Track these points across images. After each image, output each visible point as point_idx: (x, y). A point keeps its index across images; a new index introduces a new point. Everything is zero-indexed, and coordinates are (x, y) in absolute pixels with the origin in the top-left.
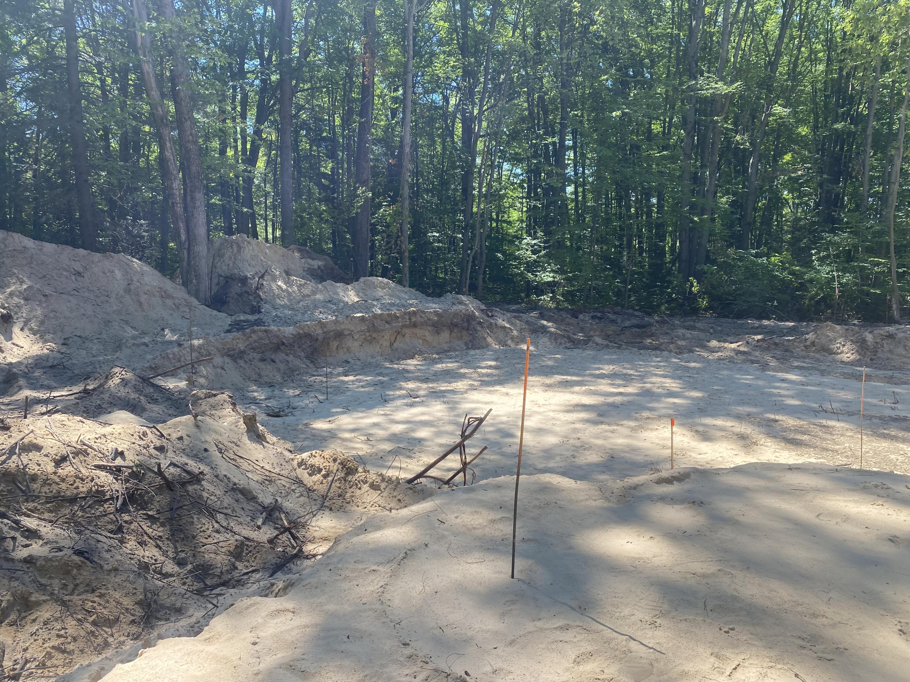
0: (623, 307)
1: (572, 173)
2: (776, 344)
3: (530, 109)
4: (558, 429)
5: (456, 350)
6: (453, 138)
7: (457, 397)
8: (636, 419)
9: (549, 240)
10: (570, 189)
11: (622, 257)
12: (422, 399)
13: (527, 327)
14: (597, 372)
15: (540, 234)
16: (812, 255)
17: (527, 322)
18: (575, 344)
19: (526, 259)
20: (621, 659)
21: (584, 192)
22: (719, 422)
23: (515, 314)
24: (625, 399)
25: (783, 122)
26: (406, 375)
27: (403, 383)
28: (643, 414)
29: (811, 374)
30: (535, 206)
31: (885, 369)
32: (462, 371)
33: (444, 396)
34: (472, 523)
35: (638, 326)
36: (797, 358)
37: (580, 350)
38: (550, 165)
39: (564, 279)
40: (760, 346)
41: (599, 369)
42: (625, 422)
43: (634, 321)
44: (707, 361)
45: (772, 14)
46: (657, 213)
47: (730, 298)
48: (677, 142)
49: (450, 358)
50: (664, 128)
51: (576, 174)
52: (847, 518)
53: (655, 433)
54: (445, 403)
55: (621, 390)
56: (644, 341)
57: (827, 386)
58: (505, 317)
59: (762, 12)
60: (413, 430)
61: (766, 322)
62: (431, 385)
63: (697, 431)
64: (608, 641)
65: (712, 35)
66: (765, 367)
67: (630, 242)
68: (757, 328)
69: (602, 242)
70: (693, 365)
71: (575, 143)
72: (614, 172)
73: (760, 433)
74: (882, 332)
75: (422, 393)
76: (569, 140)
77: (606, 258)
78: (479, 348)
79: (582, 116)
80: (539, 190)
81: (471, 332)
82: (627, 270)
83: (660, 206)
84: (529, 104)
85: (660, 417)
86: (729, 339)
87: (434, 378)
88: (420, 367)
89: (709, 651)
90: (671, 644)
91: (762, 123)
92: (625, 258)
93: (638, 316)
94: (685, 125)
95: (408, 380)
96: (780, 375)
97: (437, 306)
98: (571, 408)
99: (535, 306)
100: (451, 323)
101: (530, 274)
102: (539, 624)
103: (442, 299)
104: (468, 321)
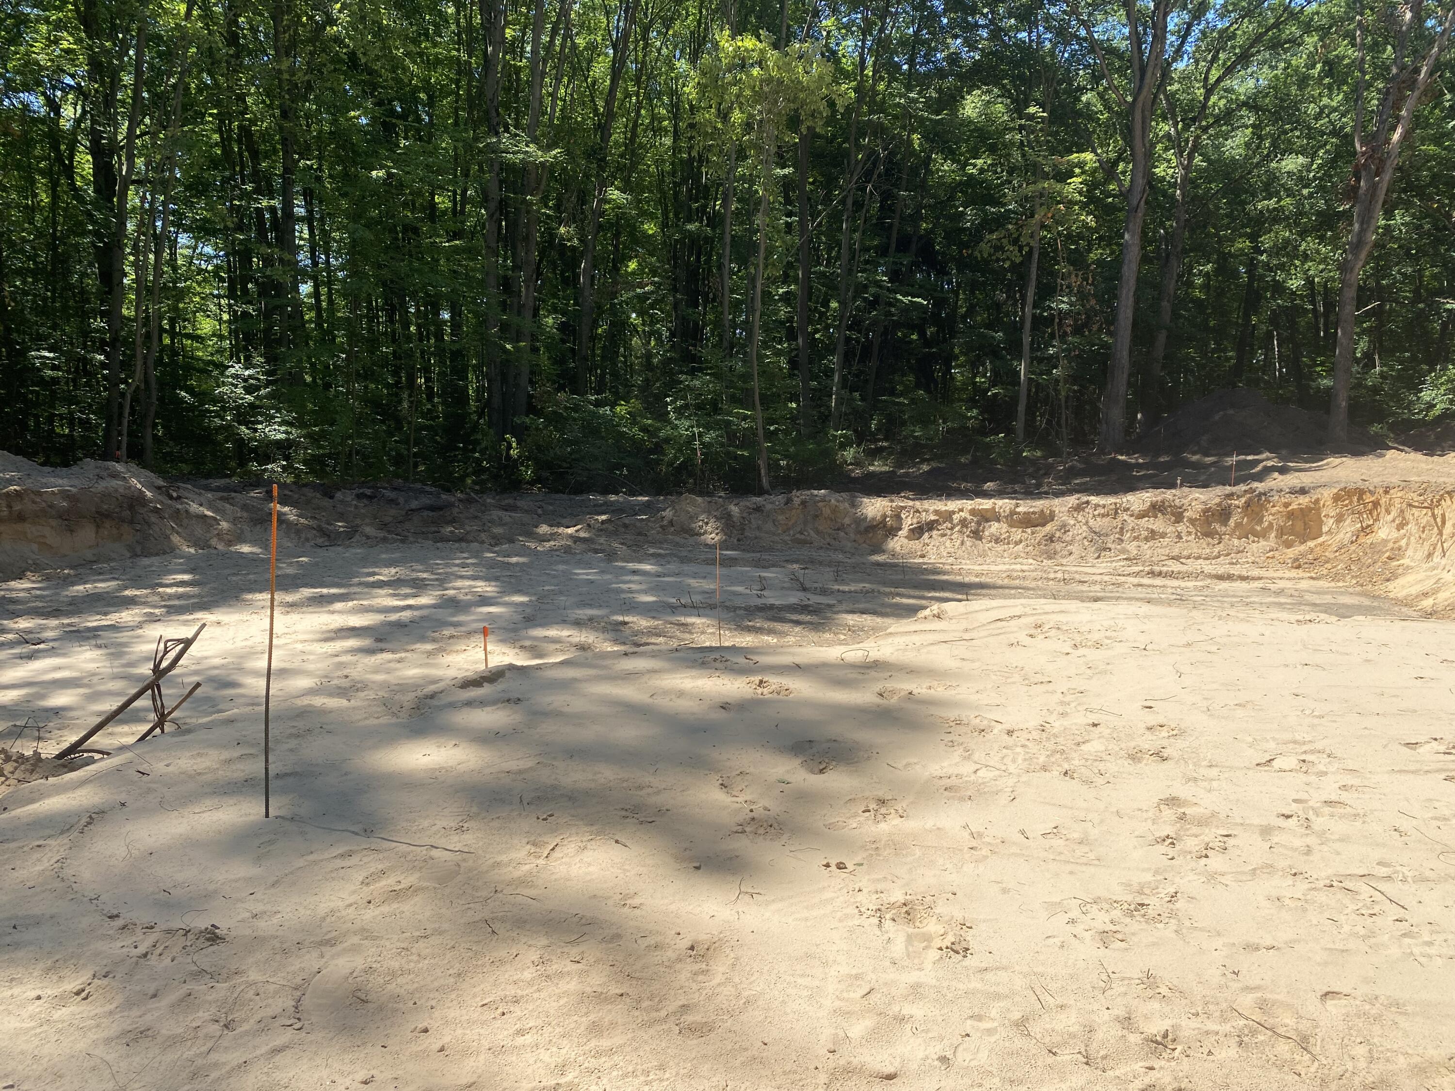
0: (406, 479)
1: (309, 262)
2: (626, 526)
3: (225, 143)
4: (311, 667)
5: (113, 560)
6: (72, 178)
7: (123, 637)
8: (434, 640)
9: (275, 370)
10: (306, 288)
11: (400, 402)
12: (51, 644)
13: (245, 515)
14: (371, 579)
15: (259, 360)
16: (667, 404)
17: (245, 507)
18: (330, 538)
19: (235, 402)
20: (421, 868)
21: (330, 294)
22: (552, 632)
23: (221, 494)
24: (416, 613)
25: (623, 214)
26: (11, 607)
27: (5, 622)
28: (445, 632)
29: (669, 563)
30: (245, 314)
31: (753, 552)
32: (128, 593)
33: (96, 637)
34: (195, 767)
35: (432, 508)
36: (653, 543)
37: (340, 549)
38: (270, 245)
39: (305, 437)
40: (605, 530)
41: (374, 574)
42: (418, 646)
43: (426, 500)
44: (535, 553)
45: (599, 55)
46: (452, 334)
47: (565, 465)
48: (476, 226)
49: (100, 574)
50: (455, 203)
51: (315, 264)
52: (681, 694)
53: (463, 656)
54: (99, 647)
55: (411, 602)
56: (442, 530)
57: (687, 575)
58: (202, 499)
59: (586, 48)
60: (43, 697)
61: (613, 498)
62: (66, 621)
63: (521, 647)
64: (404, 856)
65: (518, 70)
66: (611, 556)
67: (411, 379)
68: (601, 505)
69: (366, 377)
70: (514, 560)
71: (310, 212)
72: (380, 267)
73: (605, 640)
74: (748, 504)
75: (50, 634)
76: (298, 206)
77: (374, 403)
78: (157, 554)
79: (320, 168)
80: (250, 286)
81: (138, 527)
82: (409, 423)
83: (456, 325)
84: (221, 137)
85: (470, 634)
86: (564, 521)
87: (70, 608)
88: (38, 592)
89: (525, 841)
90: (481, 844)
91: (593, 212)
92: (405, 405)
93: (431, 493)
94: (486, 202)
95: (15, 615)
96: (631, 566)
97: (65, 481)
98: (333, 635)
99: (257, 481)
100: (97, 512)
101: (243, 428)
102: (311, 857)
103: (75, 469)
104: (131, 507)
